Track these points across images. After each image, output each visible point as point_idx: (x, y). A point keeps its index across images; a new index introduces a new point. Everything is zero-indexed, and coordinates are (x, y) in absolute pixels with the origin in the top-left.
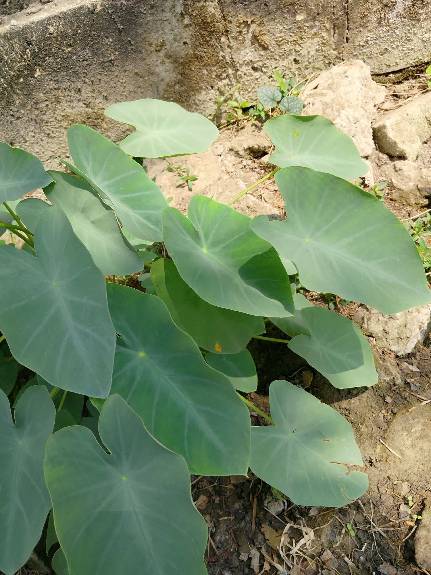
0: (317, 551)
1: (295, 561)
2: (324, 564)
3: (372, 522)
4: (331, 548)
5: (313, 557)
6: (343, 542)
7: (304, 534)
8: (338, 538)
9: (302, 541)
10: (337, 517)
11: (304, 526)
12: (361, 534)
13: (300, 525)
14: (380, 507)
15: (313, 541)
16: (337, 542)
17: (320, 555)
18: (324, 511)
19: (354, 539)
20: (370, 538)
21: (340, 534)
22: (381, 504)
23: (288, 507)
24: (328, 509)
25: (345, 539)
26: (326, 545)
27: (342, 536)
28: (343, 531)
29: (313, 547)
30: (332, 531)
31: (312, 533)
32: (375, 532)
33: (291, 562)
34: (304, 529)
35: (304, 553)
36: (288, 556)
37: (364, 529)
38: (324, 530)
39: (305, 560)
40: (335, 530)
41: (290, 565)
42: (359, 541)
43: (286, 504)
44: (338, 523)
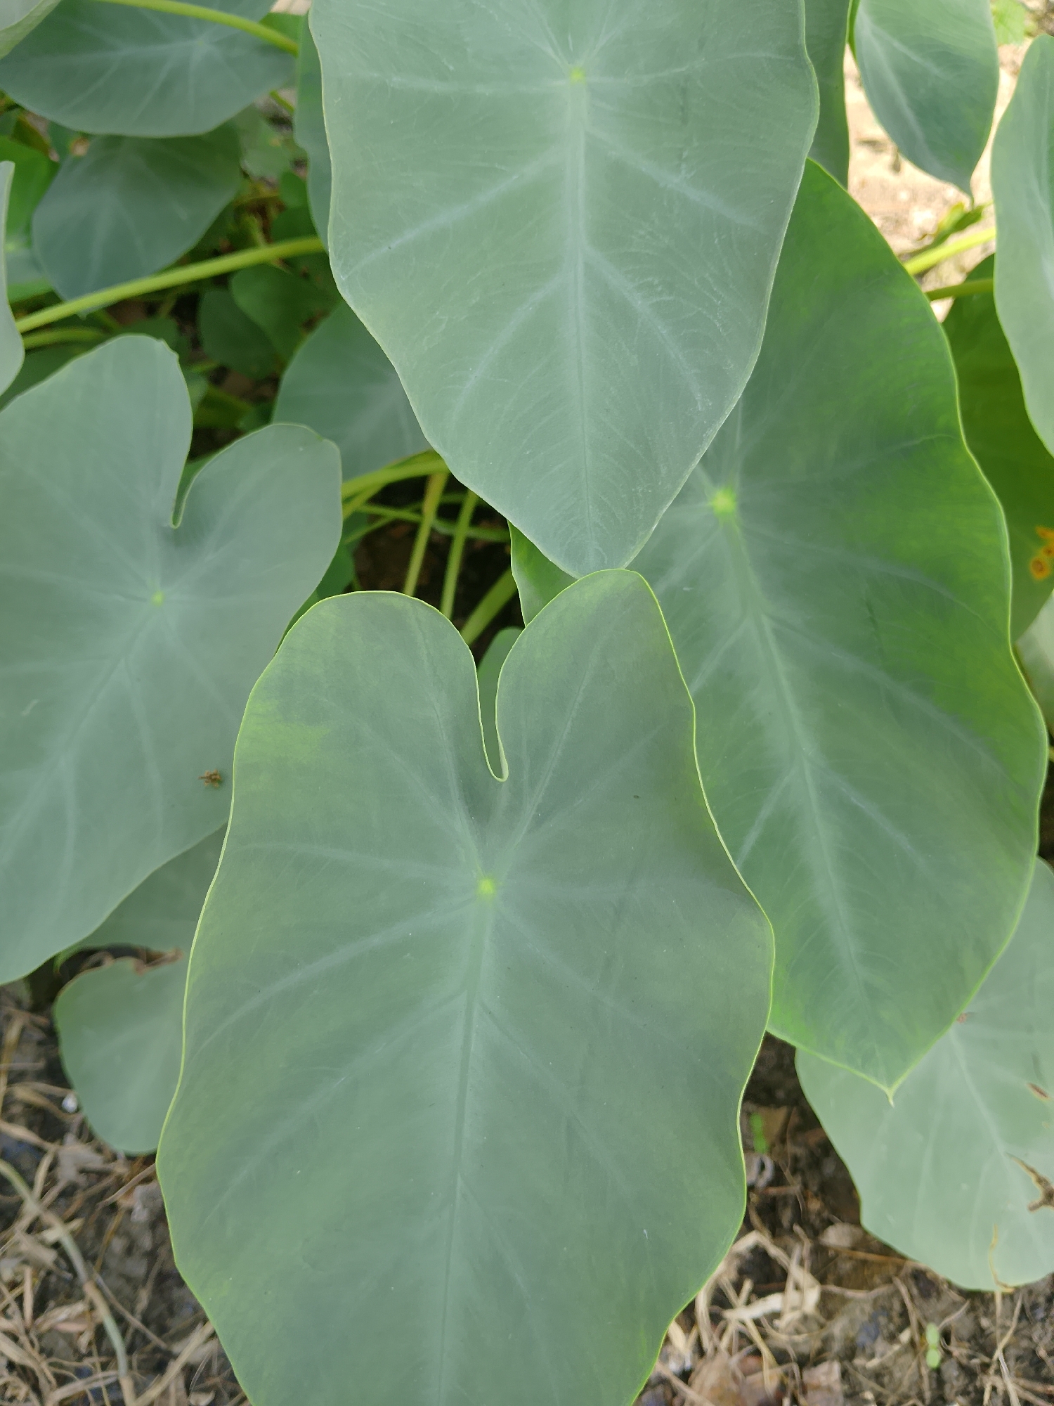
0: (805, 1349)
1: (726, 1340)
2: (804, 1392)
3: (998, 1354)
4: (846, 1363)
5: (781, 1357)
6: (890, 1364)
7: (790, 1285)
8: (880, 1346)
9: (773, 1302)
10: (903, 1290)
11: (801, 1263)
12: (951, 1372)
13: (789, 1255)
14: (1039, 1325)
15: (805, 1318)
16: (872, 1356)
17: (805, 1362)
18: (869, 1250)
19: (924, 1372)
20: (973, 1395)
21: (892, 1338)
22: (1043, 1320)
23: (771, 1184)
24: (886, 1250)
25: (901, 1360)
26: (837, 1347)
27: (896, 1347)
28: (905, 1336)
29: (798, 1332)
30: (873, 1318)
31: (812, 1296)
32: (994, 1389)
33: (716, 1339)
34: (798, 1274)
35: (764, 1336)
36: (715, 1318)
37: (964, 1361)
38: (850, 1305)
39: (757, 1353)
40: (883, 1320)
41: (707, 1345)
42: (934, 1385)
43: (768, 1174)
44: (897, 1306)
